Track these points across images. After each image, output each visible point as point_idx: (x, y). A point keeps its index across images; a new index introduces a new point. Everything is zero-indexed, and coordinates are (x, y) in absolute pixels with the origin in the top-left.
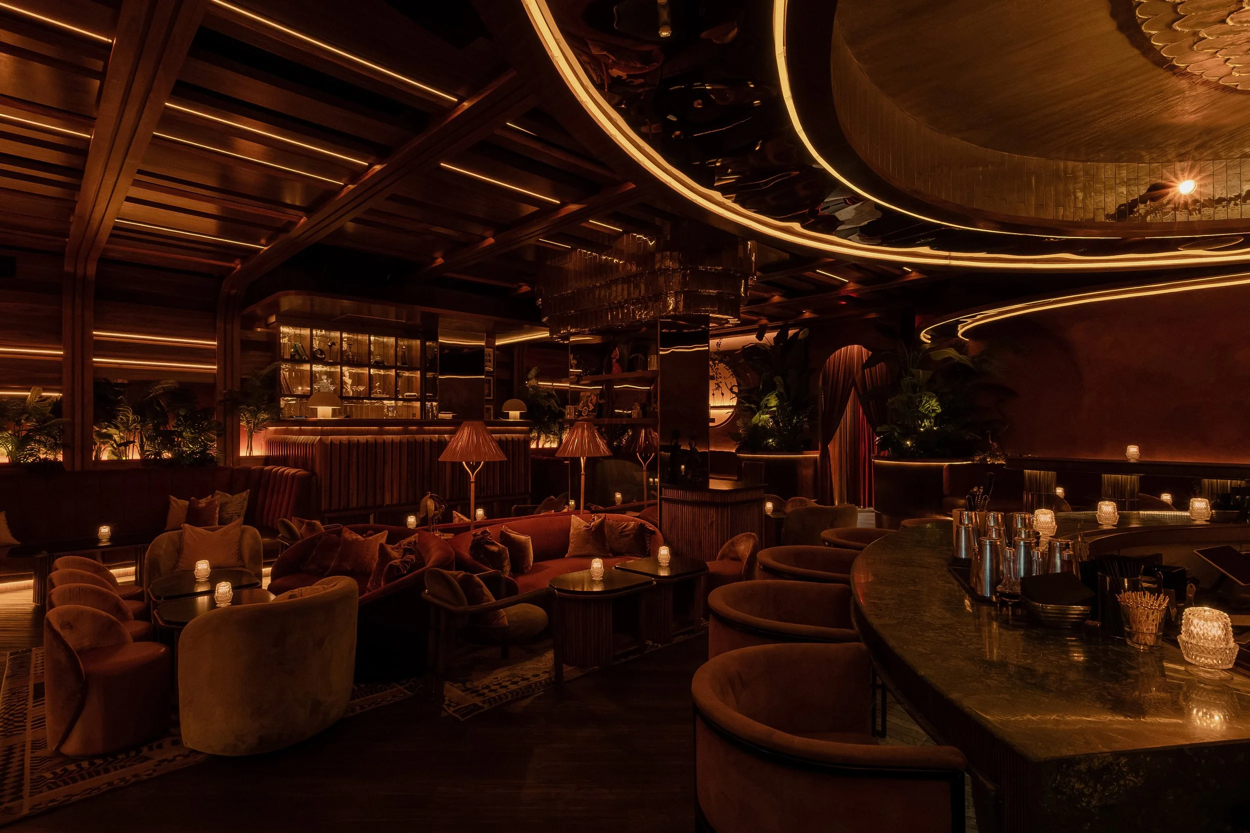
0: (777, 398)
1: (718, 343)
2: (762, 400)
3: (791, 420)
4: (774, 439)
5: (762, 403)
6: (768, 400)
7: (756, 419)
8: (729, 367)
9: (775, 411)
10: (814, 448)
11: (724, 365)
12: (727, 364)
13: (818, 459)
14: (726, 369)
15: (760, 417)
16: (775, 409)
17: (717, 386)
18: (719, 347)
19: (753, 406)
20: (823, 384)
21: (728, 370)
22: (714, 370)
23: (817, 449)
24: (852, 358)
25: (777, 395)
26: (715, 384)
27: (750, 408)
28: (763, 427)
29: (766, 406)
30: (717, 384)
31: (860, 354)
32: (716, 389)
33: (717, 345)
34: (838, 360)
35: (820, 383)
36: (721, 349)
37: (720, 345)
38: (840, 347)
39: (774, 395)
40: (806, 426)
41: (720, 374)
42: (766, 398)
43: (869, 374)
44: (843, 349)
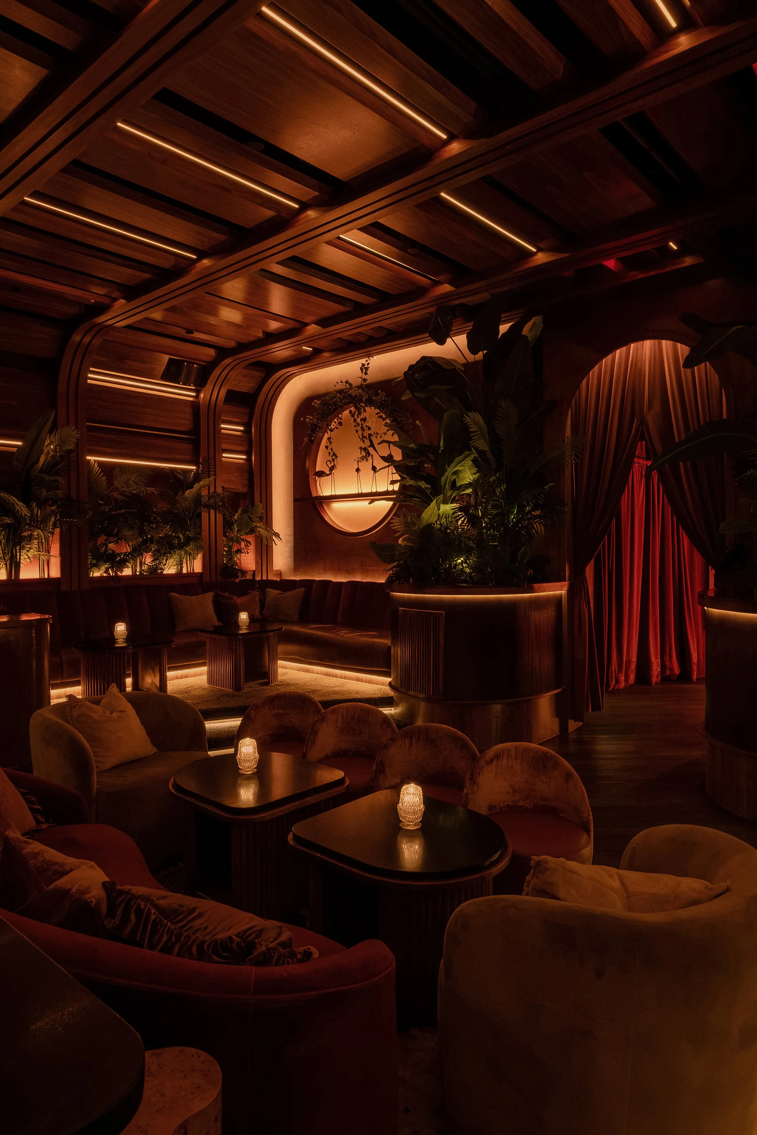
0: (475, 470)
1: (363, 365)
2: (444, 471)
3: (504, 515)
4: (467, 557)
5: (443, 479)
6: (456, 473)
7: (430, 512)
8: (385, 413)
9: (469, 495)
10: (557, 577)
11: (377, 411)
12: (381, 406)
13: (564, 600)
14: (381, 417)
15: (439, 509)
16: (469, 491)
17: (364, 454)
18: (366, 374)
19: (423, 485)
20: (575, 431)
21: (384, 419)
22: (358, 420)
23: (561, 579)
24: (638, 373)
25: (475, 461)
26: (361, 448)
27: (419, 489)
28: (444, 530)
29: (453, 486)
30: (365, 449)
31: (658, 359)
32: (363, 458)
33: (362, 369)
34: (607, 379)
35: (568, 432)
36: (371, 378)
37: (367, 369)
38: (612, 349)
39: (469, 462)
40: (539, 527)
41: (369, 429)
42: (450, 470)
43: (680, 416)
44: (618, 352)
